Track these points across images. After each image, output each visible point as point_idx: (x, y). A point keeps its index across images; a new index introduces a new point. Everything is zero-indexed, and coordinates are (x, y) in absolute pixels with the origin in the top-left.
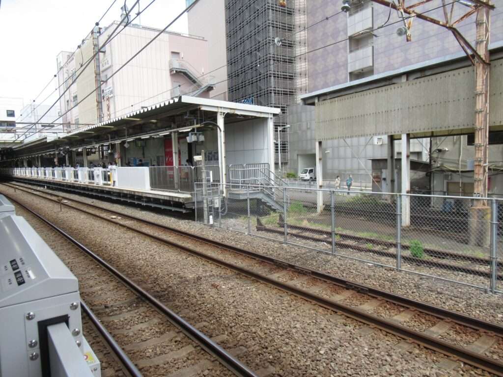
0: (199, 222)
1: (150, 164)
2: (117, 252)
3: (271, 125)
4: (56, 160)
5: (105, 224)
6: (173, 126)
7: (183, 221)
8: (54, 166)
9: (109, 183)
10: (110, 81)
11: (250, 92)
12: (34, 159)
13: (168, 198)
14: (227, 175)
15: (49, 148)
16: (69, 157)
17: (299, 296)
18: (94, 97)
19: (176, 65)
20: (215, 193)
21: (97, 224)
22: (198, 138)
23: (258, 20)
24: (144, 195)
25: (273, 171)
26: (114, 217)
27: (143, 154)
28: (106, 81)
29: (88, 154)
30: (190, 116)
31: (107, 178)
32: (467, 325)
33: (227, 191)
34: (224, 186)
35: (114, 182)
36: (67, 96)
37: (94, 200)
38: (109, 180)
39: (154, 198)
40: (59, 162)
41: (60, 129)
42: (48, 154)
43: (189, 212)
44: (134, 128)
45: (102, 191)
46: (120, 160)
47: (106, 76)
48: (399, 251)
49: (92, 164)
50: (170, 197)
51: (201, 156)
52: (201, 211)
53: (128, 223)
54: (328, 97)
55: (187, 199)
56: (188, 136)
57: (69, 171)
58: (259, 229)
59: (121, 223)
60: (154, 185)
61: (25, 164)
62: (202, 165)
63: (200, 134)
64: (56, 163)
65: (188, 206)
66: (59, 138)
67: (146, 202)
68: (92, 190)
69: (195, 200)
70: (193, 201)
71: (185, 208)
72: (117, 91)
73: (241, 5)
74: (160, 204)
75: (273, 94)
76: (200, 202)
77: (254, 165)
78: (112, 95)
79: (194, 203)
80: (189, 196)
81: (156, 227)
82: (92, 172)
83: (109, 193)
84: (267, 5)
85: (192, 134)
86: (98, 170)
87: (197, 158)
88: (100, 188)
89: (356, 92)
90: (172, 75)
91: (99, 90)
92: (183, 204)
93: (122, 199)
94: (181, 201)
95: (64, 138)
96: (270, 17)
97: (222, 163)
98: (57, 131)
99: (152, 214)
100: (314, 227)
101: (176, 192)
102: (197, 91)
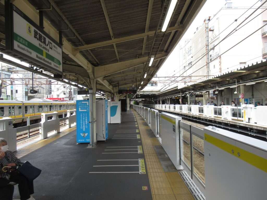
12: (166, 99)
42: (176, 96)
64: (181, 102)
91: (208, 56)
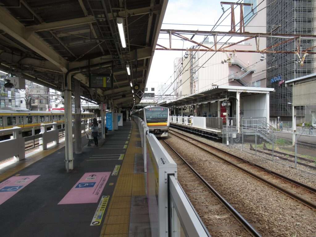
0: (224, 144)
1: (212, 116)
2: (183, 150)
5: (184, 142)
6: (218, 97)
7: (217, 143)
9: (190, 124)
10: (197, 73)
11: (280, 72)
13: (211, 132)
14: (240, 122)
16: (175, 111)
17: (241, 170)
18: (189, 81)
19: (232, 61)
20: (234, 131)
21: (180, 141)
22: (227, 104)
23: (286, 28)
24: (203, 130)
25: (268, 123)
26: (189, 139)
27: (210, 110)
28: (195, 73)
29: (184, 109)
30: (224, 94)
31: (189, 122)
32: (297, 185)
33: (240, 131)
34: (239, 128)
35: (192, 123)
36: (177, 80)
37: (183, 132)
38: (190, 123)
39: (206, 132)
41: (172, 98)
43: (220, 139)
44: (202, 98)
45: (187, 128)
46: (196, 113)
47: (195, 70)
48: (296, 160)
49: (184, 115)
50: (212, 131)
51: (226, 113)
52: (225, 139)
53: (194, 142)
54: (300, 82)
55: (219, 133)
56: (222, 103)
57: (175, 117)
58: (251, 149)
59: (191, 142)
60: (208, 126)
62: (227, 118)
63: (228, 102)
65: (220, 136)
66: (171, 102)
67: (203, 133)
68: (183, 127)
69: (223, 133)
70: (222, 134)
71: (218, 137)
72: (200, 78)
73: (276, 21)
74: (208, 135)
75: (295, 73)
76: (225, 135)
77: (257, 118)
78: (197, 80)
79: (222, 135)
80: (220, 131)
81: (204, 145)
82: (183, 118)
83: (189, 128)
84: (292, 19)
85: (224, 102)
86: (186, 118)
87: (224, 114)
88: (186, 126)
89: (312, 80)
90: (229, 67)
92: (217, 135)
93: (197, 133)
94: (216, 133)
95: (173, 102)
96: (295, 26)
97: (238, 116)
98: (171, 99)
99: (205, 139)
100: (281, 151)
101: (216, 130)
102: (244, 75)
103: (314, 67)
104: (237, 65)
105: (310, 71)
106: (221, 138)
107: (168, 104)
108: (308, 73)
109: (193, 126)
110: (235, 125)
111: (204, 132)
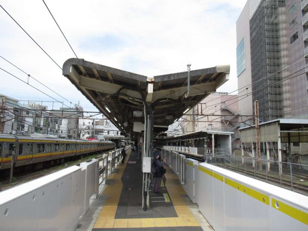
3: (230, 137)
4: (177, 144)
8: (176, 145)
11: (261, 115)
12: (170, 142)
14: (214, 151)
15: (175, 139)
19: (223, 107)
20: (210, 156)
31: (189, 151)
33: (214, 156)
34: (213, 154)
40: (178, 144)
50: (199, 156)
55: (202, 157)
57: (180, 148)
60: (198, 153)
61: (167, 144)
63: (208, 139)
69: (204, 157)
74: (198, 158)
75: (270, 117)
82: (185, 148)
85: (206, 139)
86: (187, 148)
88: (187, 154)
93: (192, 157)
95: (179, 136)
97: (213, 148)
101: (201, 155)
102: (231, 118)
103: (285, 112)
104: (227, 110)
105: (281, 115)
106: (203, 159)
107: (175, 138)
108: (280, 117)
109: (191, 153)
110: (211, 152)
111: (196, 156)
